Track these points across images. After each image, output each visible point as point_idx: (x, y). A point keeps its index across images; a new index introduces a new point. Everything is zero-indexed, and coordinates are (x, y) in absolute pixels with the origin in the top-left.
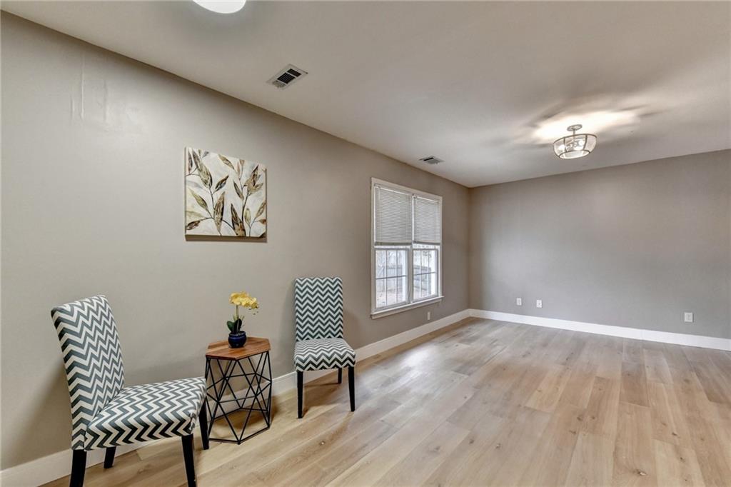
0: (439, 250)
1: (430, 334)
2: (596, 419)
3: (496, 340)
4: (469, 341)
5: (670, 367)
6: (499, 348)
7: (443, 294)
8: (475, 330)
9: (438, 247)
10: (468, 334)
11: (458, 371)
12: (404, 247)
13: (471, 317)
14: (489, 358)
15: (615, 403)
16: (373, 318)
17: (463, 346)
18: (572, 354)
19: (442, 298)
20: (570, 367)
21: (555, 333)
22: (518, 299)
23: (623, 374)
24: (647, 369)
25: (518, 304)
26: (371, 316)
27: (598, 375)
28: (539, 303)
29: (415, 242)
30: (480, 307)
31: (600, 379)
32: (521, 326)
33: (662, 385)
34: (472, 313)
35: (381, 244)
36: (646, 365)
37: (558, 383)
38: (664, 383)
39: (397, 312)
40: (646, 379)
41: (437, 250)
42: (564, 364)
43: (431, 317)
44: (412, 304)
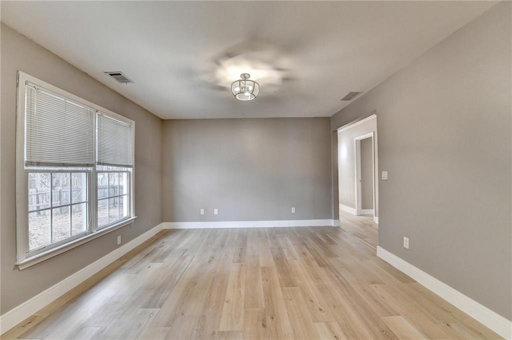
0: (132, 171)
1: (121, 259)
2: (274, 318)
3: (186, 250)
4: (162, 257)
5: (293, 245)
6: (189, 258)
7: (136, 214)
8: (168, 243)
9: (130, 169)
10: (161, 249)
11: (148, 306)
12: (84, 169)
13: (164, 230)
14: (180, 274)
15: (279, 291)
16: (21, 268)
17: (157, 266)
18: (241, 249)
19: (135, 219)
20: (243, 263)
21: (227, 232)
22: (201, 210)
23: (274, 259)
24: (283, 250)
25: (201, 214)
26: (17, 267)
27: (262, 265)
28: (216, 212)
29: (99, 163)
30: (172, 219)
31: (263, 269)
32: (204, 231)
33: (295, 261)
34: (165, 226)
35: (39, 164)
36: (282, 247)
37: (239, 286)
38: (296, 259)
39: (70, 248)
40: (287, 260)
41: (130, 173)
42: (239, 261)
43: (121, 241)
44: (95, 232)
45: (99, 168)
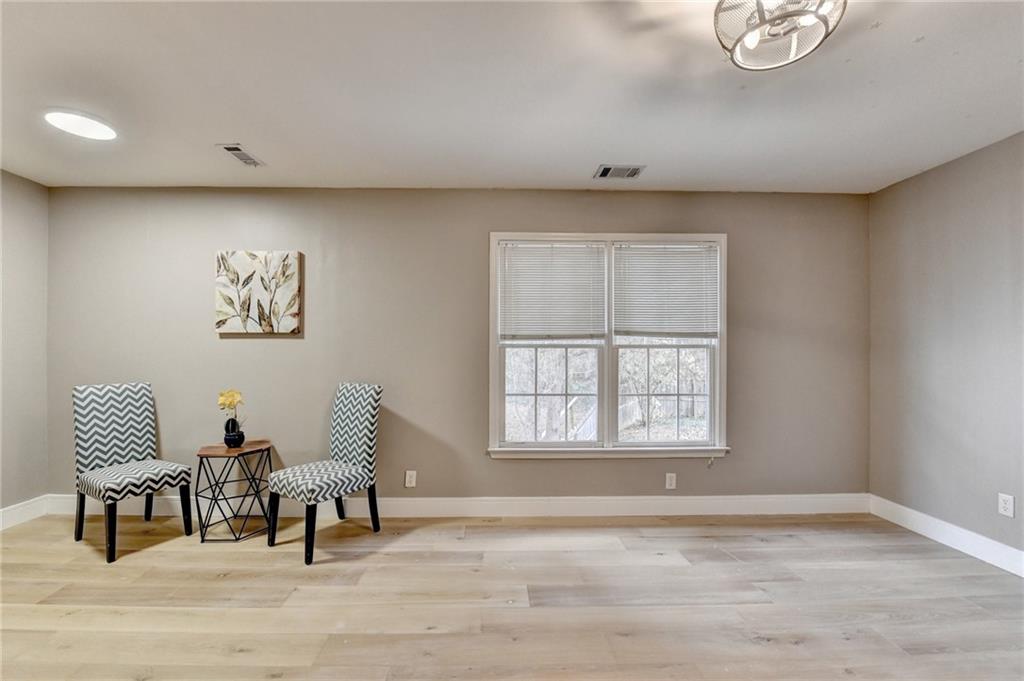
0: (717, 346)
7: (729, 441)
16: (493, 456)
19: (724, 451)
26: (488, 453)
41: (711, 347)
43: (677, 483)
44: (608, 447)
45: (619, 340)
